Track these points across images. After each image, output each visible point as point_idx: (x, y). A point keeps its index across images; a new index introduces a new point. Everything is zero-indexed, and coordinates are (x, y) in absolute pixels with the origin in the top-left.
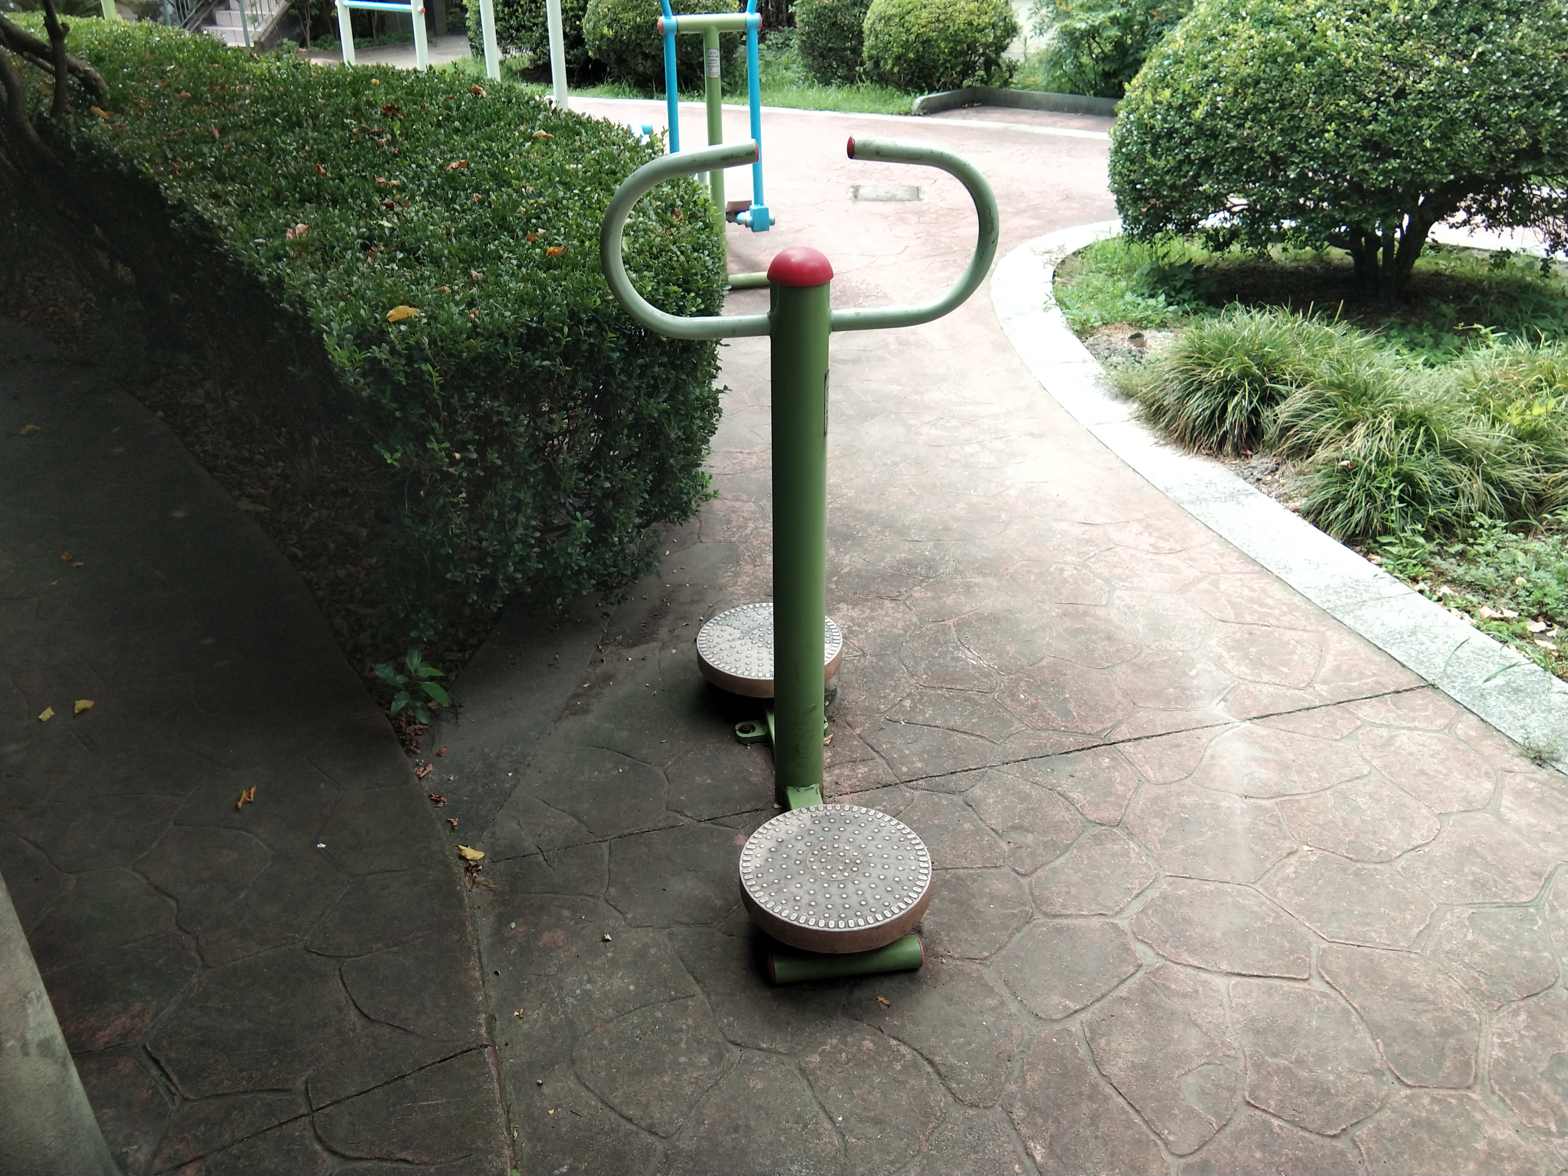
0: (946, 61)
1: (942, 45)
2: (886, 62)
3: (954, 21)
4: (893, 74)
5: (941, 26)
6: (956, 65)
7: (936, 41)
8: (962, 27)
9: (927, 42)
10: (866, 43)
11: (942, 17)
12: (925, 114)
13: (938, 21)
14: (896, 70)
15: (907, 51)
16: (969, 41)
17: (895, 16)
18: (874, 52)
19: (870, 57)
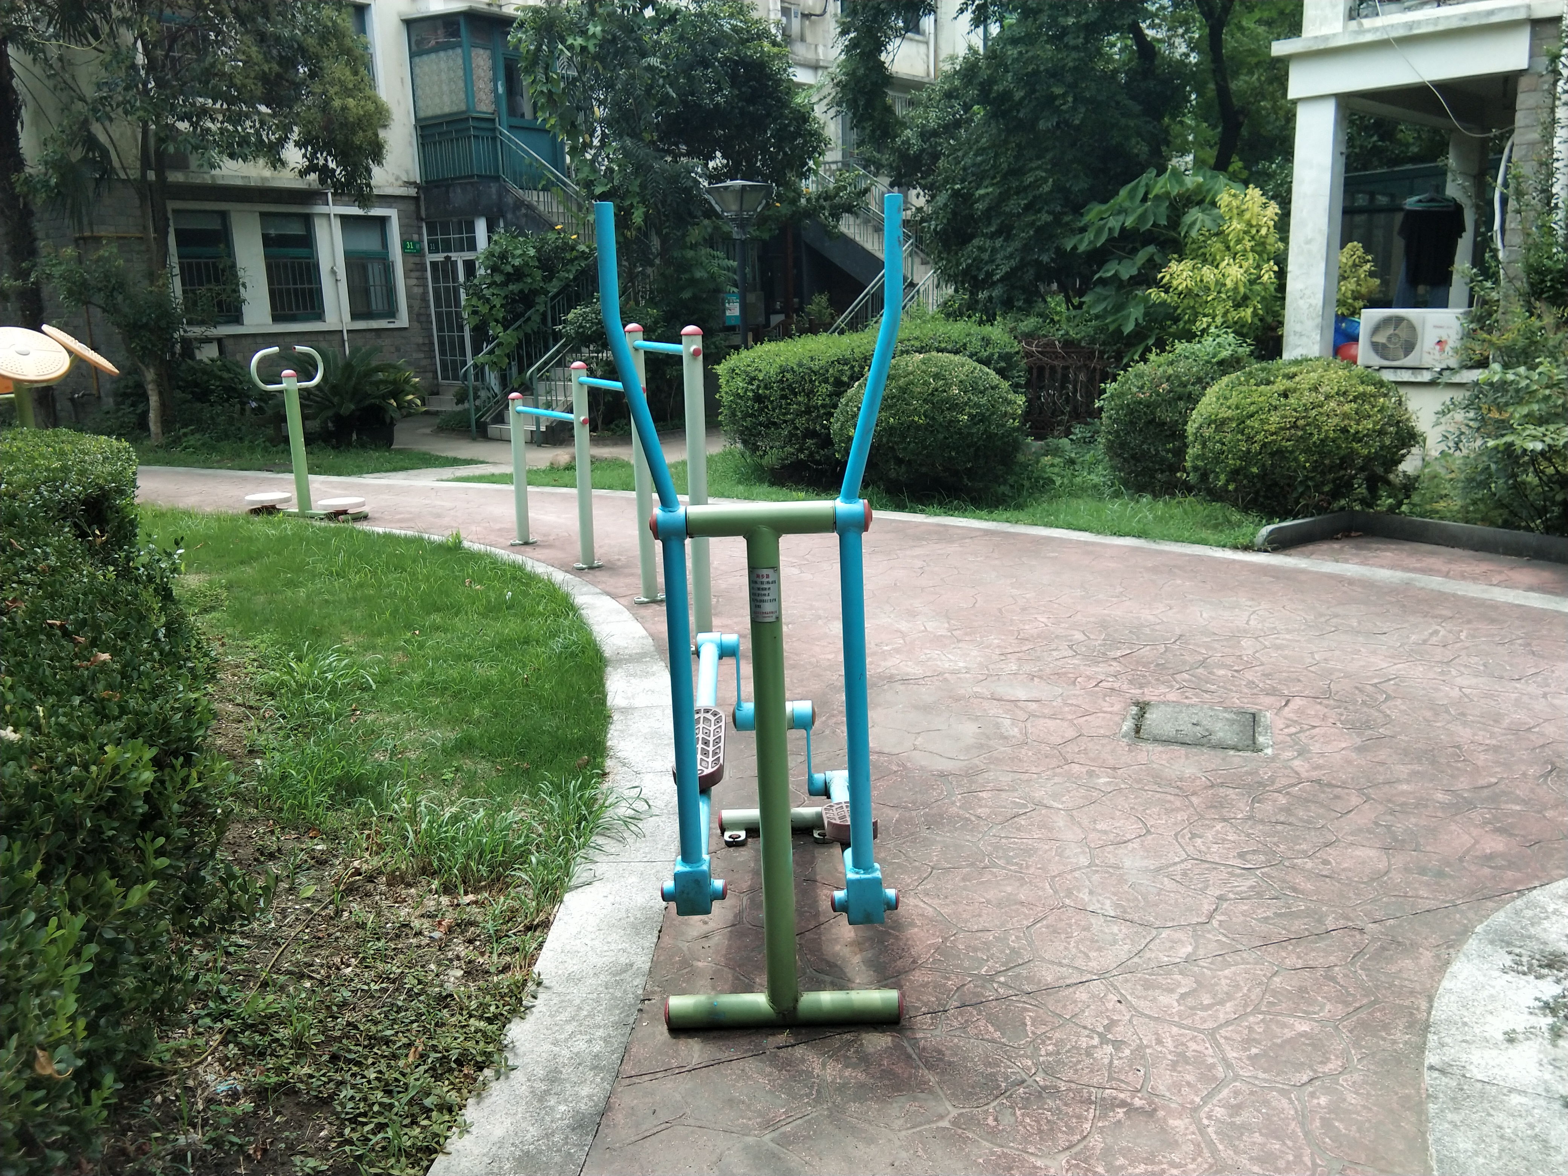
0: (1307, 478)
1: (1302, 458)
2: (1217, 478)
3: (1319, 428)
4: (1227, 491)
5: (1300, 433)
6: (1323, 484)
7: (1292, 452)
8: (1332, 435)
9: (1280, 453)
10: (1190, 451)
11: (1301, 422)
12: (1275, 550)
13: (1295, 426)
14: (1231, 487)
15: (1249, 464)
16: (1342, 453)
17: (1231, 419)
18: (1200, 463)
19: (1196, 468)
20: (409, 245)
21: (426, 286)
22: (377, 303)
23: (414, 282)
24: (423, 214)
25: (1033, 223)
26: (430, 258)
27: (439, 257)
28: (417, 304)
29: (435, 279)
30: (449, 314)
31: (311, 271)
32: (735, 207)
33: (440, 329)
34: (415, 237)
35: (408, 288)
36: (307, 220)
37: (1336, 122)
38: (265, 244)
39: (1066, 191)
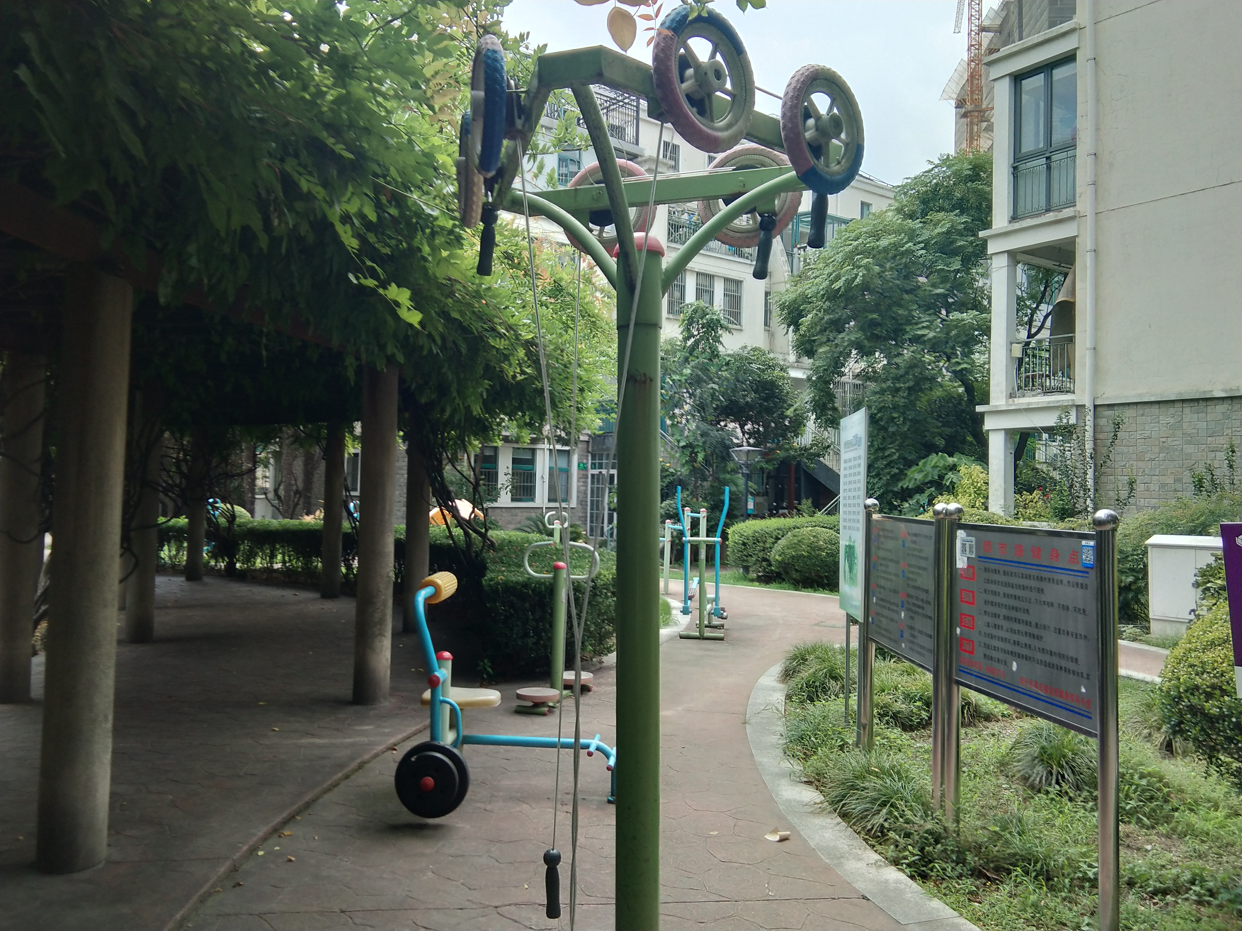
20: (581, 465)
21: (587, 486)
22: (560, 494)
23: (582, 484)
24: (590, 450)
25: (889, 473)
26: (591, 472)
27: (596, 472)
28: (582, 495)
29: (593, 483)
30: (598, 501)
31: (531, 476)
32: (745, 459)
33: (592, 509)
34: (585, 461)
35: (578, 487)
36: (533, 451)
37: (1006, 440)
38: (513, 463)
39: (905, 459)
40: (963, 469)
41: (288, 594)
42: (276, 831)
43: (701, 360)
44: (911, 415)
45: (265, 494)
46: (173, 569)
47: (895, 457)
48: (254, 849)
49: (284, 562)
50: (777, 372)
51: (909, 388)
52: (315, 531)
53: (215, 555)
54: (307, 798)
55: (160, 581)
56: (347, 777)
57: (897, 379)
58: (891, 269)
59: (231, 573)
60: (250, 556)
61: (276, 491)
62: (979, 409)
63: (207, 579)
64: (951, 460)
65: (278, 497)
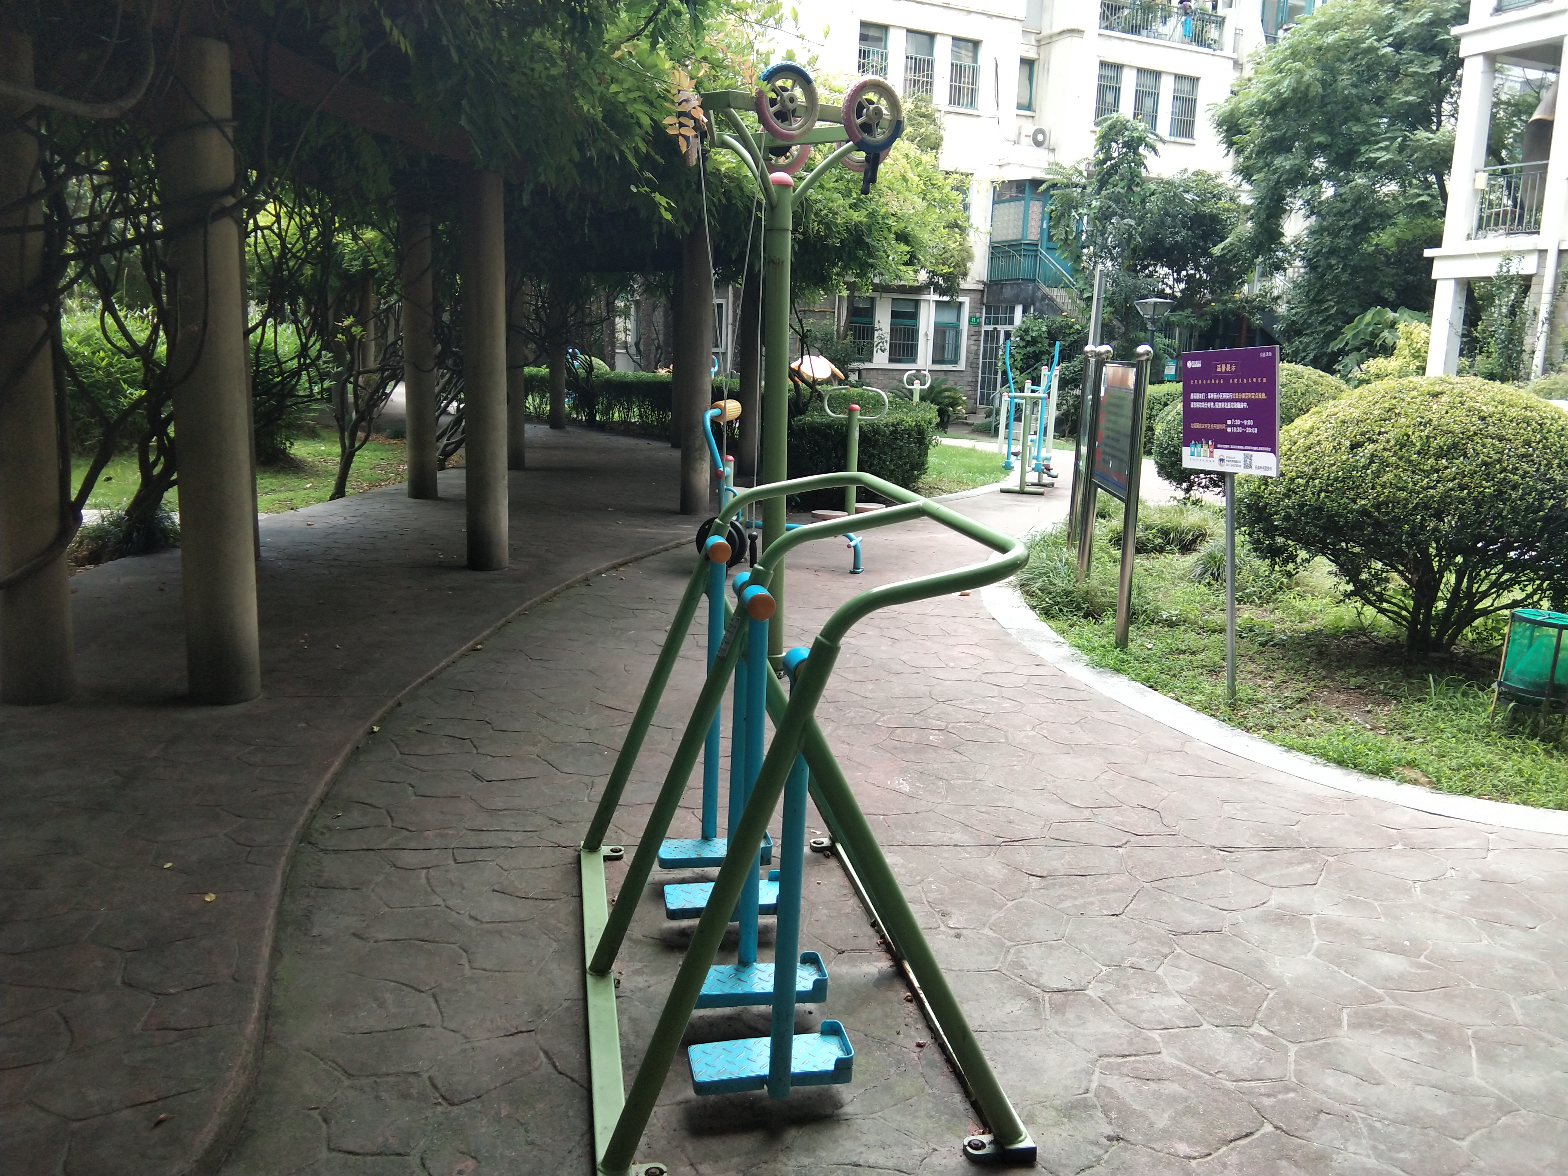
20: (973, 320)
21: (979, 345)
22: (948, 355)
23: (972, 342)
24: (985, 301)
26: (985, 328)
27: (990, 328)
28: (972, 356)
29: (986, 341)
30: (990, 364)
31: (912, 334)
32: (1151, 313)
33: (983, 373)
34: (978, 315)
35: (968, 346)
36: (917, 303)
37: (1455, 292)
38: (892, 317)
39: (1345, 314)
40: (1401, 326)
41: (642, 443)
42: (615, 567)
43: (1118, 189)
44: (1355, 260)
45: (626, 348)
46: (538, 418)
47: (1332, 311)
48: (599, 573)
49: (641, 416)
50: (1223, 203)
51: (1355, 226)
52: (668, 383)
53: (575, 407)
54: (638, 554)
55: (527, 427)
56: (667, 550)
57: (1341, 214)
58: (1350, 72)
59: (591, 424)
60: (609, 409)
61: (637, 345)
62: (1428, 253)
63: (568, 428)
64: (1390, 315)
65: (639, 351)
